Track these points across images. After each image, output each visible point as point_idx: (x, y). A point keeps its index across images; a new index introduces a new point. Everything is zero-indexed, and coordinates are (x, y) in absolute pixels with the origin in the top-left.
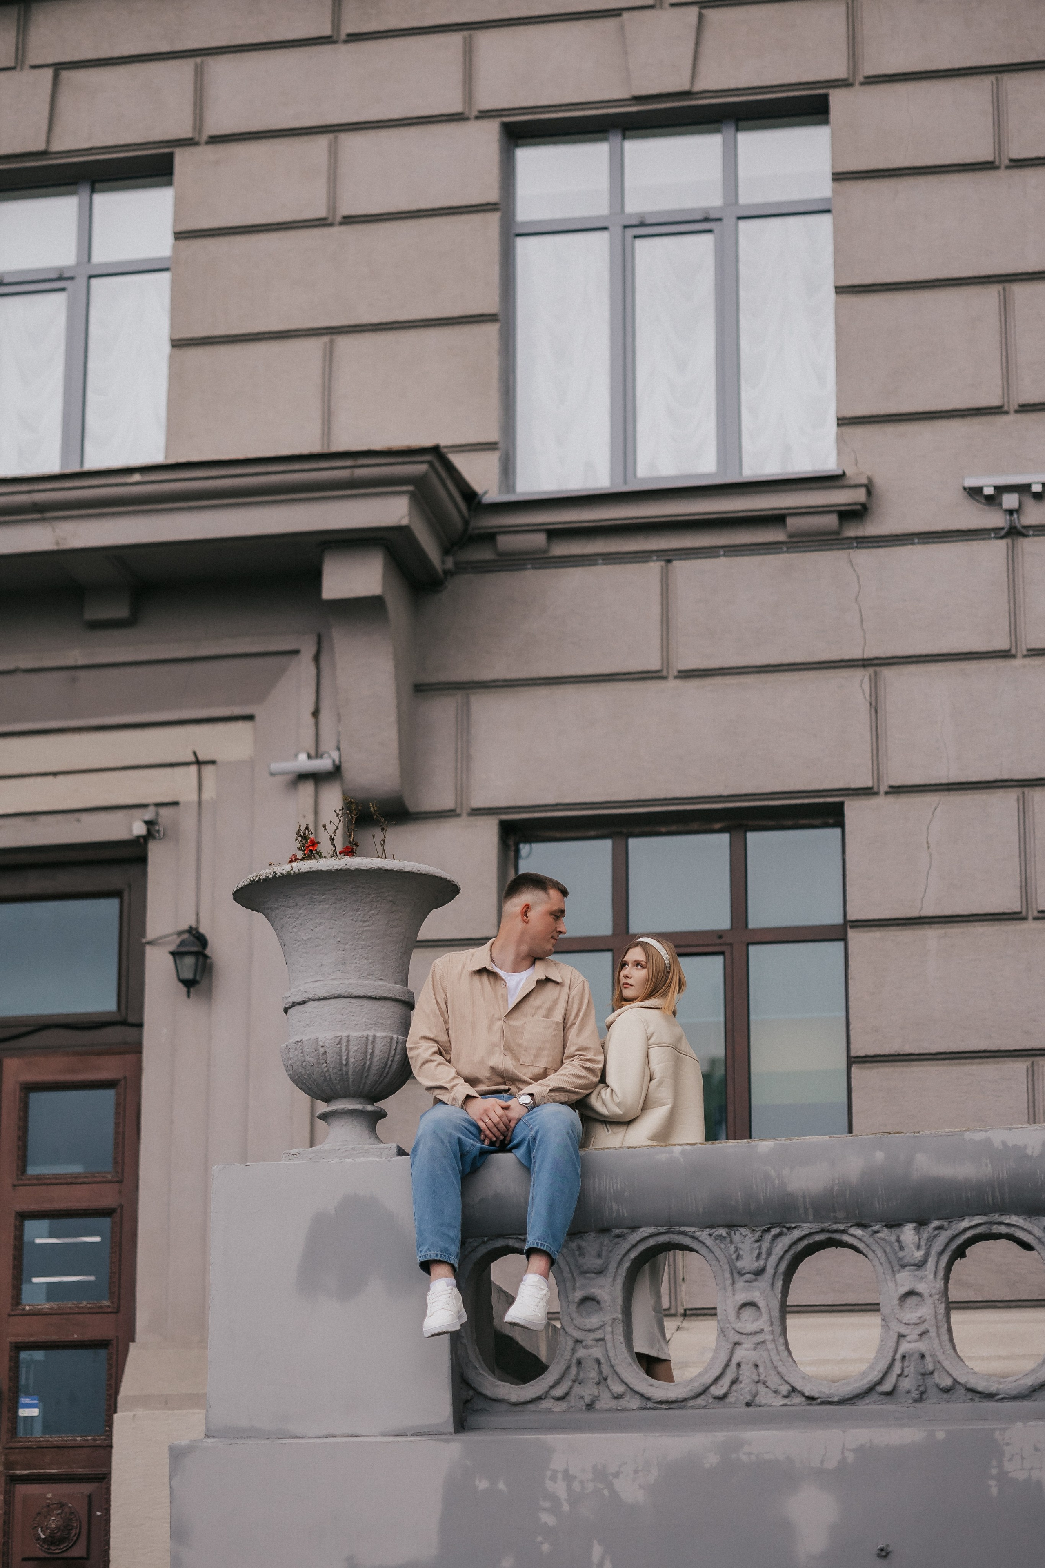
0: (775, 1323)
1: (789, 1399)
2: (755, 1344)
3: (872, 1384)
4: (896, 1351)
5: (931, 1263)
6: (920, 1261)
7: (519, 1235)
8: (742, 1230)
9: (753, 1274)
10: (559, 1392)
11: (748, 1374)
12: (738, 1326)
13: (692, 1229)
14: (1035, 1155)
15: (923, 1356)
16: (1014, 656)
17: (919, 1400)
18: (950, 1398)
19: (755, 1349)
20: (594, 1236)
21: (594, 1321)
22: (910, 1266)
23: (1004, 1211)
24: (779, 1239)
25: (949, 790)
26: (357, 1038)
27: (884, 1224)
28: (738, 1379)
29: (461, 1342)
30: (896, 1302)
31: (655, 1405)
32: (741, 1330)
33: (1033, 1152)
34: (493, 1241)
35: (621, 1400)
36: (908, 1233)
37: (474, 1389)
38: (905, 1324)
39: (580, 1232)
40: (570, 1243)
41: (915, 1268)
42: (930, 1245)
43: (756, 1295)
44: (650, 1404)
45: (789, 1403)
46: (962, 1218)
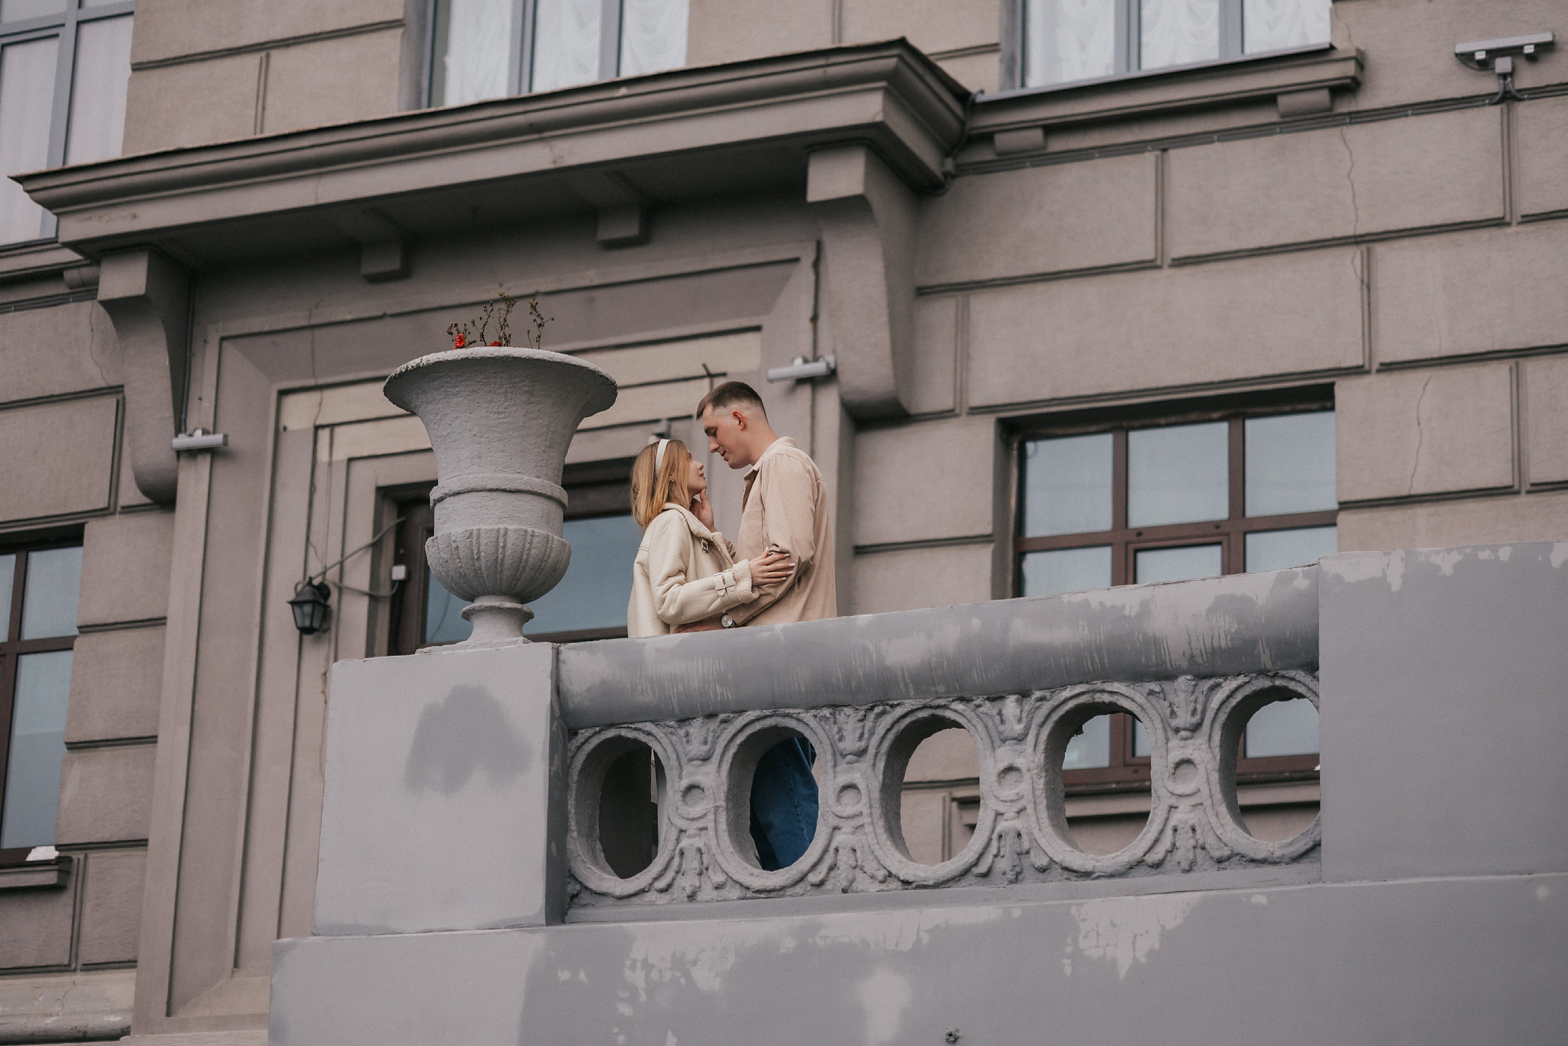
0: (874, 806)
1: (885, 885)
2: (853, 828)
3: (967, 866)
4: (993, 831)
5: (1031, 738)
6: (1019, 735)
7: (631, 723)
8: (846, 709)
9: (854, 755)
10: (661, 884)
11: (845, 859)
12: (838, 810)
13: (797, 711)
14: (1133, 614)
15: (1019, 835)
16: (1509, 224)
17: (1016, 880)
18: (1047, 878)
19: (854, 833)
20: (702, 722)
21: (697, 810)
22: (1009, 740)
23: (1106, 679)
24: (882, 718)
25: (1441, 365)
26: (487, 531)
27: (985, 697)
28: (835, 865)
29: (571, 836)
30: (994, 778)
31: (754, 895)
32: (839, 814)
33: (1130, 612)
34: (606, 732)
35: (721, 890)
36: (1010, 705)
37: (581, 883)
38: (1002, 801)
39: (689, 719)
40: (679, 730)
41: (1015, 742)
42: (1032, 717)
43: (856, 777)
44: (749, 894)
45: (886, 889)
46: (1064, 688)
